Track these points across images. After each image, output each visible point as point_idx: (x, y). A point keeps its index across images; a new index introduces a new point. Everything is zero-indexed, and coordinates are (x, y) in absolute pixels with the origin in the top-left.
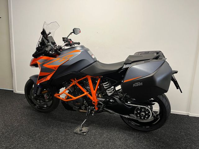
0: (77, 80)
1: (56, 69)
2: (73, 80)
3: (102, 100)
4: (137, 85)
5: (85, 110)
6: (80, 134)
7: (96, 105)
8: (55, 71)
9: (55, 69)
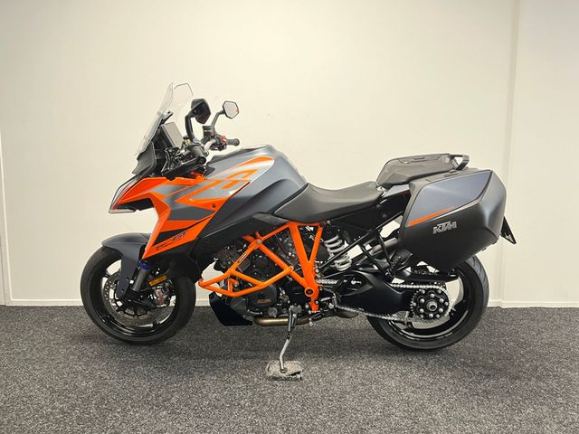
0: (262, 235)
1: (216, 209)
2: (249, 238)
3: (329, 283)
4: (444, 229)
5: (278, 317)
6: (286, 379)
7: (313, 300)
8: (212, 215)
9: (213, 209)
